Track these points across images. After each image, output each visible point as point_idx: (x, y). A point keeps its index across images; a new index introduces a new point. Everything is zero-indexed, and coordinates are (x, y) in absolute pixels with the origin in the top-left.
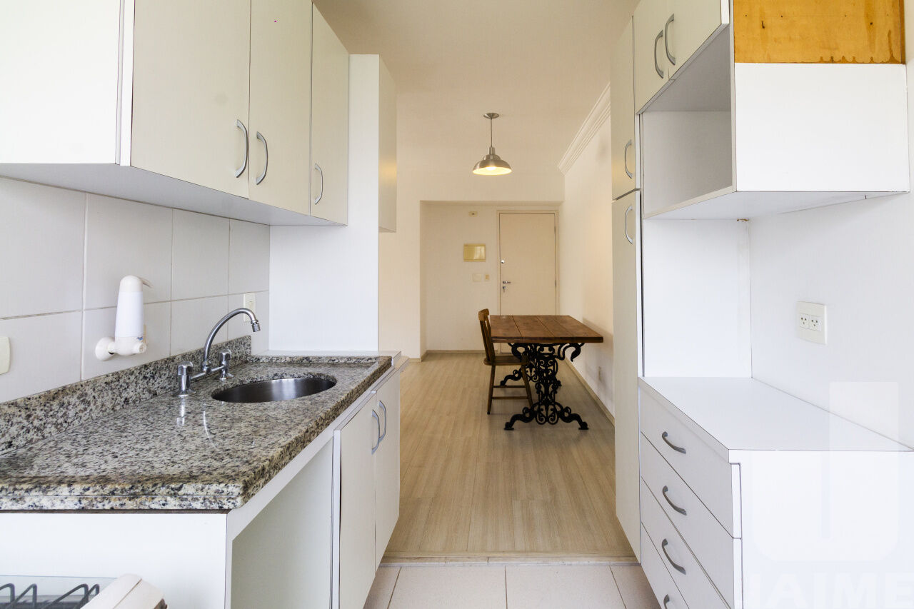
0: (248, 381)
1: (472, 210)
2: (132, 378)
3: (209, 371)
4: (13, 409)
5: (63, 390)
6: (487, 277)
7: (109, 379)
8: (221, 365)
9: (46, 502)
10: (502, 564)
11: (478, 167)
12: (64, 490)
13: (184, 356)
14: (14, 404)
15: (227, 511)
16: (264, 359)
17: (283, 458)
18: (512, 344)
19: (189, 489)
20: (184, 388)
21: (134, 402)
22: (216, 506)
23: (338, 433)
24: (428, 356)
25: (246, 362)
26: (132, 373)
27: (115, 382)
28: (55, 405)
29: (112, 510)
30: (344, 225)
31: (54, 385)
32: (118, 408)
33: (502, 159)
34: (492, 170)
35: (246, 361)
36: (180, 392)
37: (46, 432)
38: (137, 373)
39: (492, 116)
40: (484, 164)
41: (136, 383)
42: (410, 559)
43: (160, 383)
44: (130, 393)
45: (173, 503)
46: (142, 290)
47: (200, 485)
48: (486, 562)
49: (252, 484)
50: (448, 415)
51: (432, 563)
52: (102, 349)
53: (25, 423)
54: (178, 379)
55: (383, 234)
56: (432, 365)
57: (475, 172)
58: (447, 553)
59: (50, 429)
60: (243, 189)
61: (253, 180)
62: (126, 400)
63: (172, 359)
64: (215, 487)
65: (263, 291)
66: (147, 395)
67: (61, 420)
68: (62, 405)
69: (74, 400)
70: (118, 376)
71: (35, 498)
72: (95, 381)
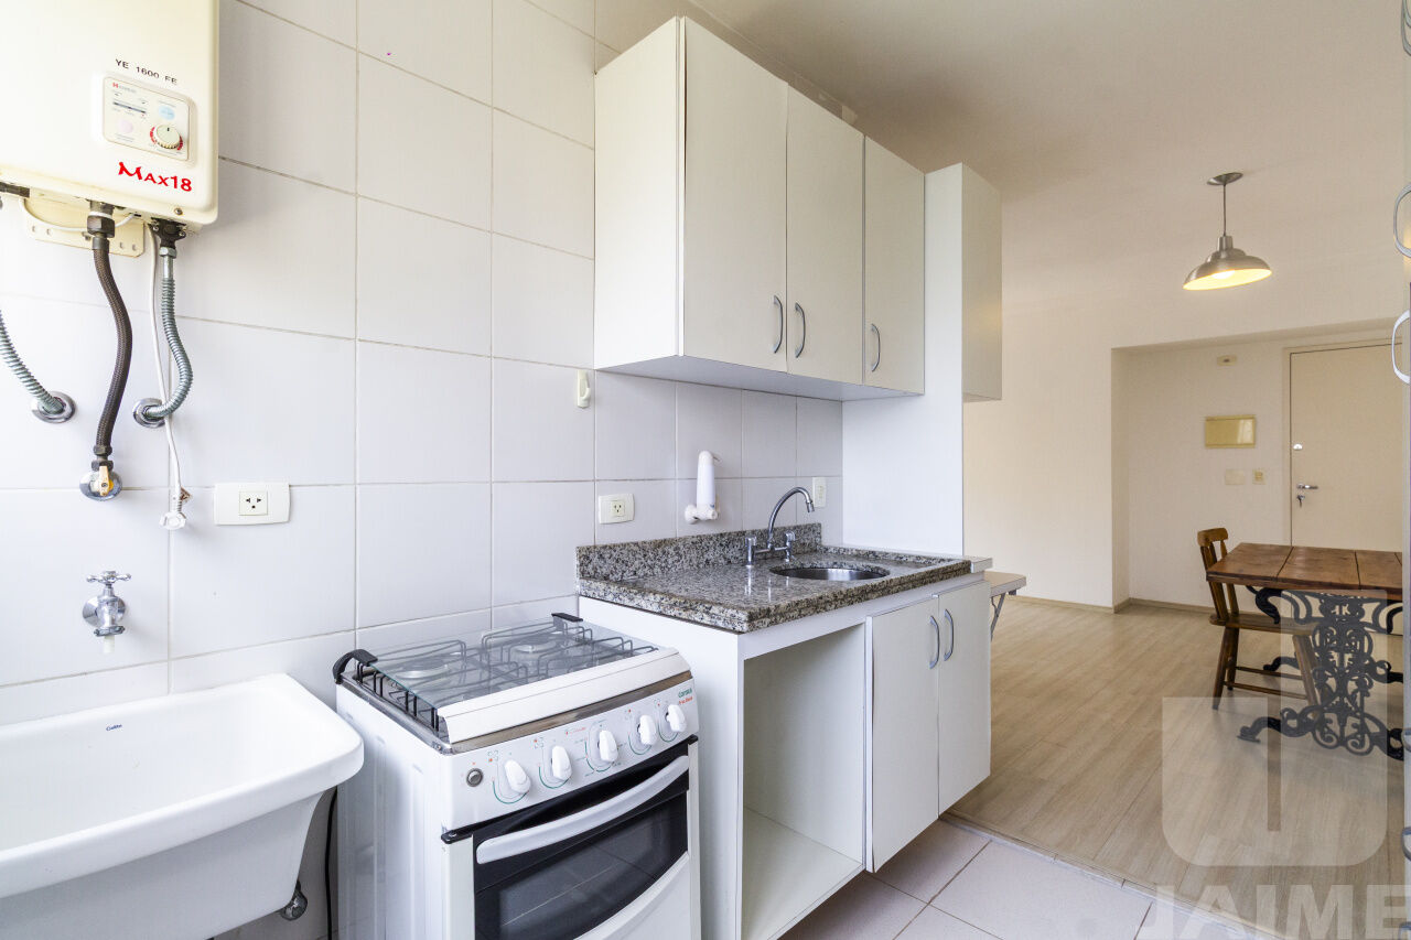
0: (808, 566)
1: (1225, 353)
2: (711, 542)
3: (772, 548)
4: (636, 548)
5: (664, 542)
6: (1258, 477)
7: (695, 540)
8: (785, 545)
9: (644, 604)
10: (1148, 898)
11: (1194, 275)
12: (651, 597)
13: (753, 532)
14: (636, 544)
15: (740, 633)
16: (832, 550)
17: (790, 611)
18: (1258, 589)
19: (715, 610)
20: (750, 559)
21: (713, 564)
22: (730, 627)
23: (869, 620)
24: (1128, 607)
25: (816, 551)
26: (711, 539)
27: (699, 543)
28: (660, 551)
29: (675, 617)
30: (919, 395)
31: (660, 537)
32: (701, 566)
33: (1248, 254)
34: (1226, 278)
35: (815, 549)
36: (746, 562)
37: (655, 570)
38: (715, 539)
39: (1225, 180)
40: (1206, 269)
41: (715, 549)
42: (1006, 836)
43: (732, 553)
44: (710, 555)
45: (707, 619)
46: (714, 464)
47: (722, 608)
48: (1120, 884)
49: (757, 618)
50: (1134, 694)
51: (1035, 853)
52: (689, 513)
53: (643, 560)
54: (746, 551)
55: (971, 404)
56: (1137, 623)
57: (1187, 287)
58: (1062, 850)
59: (657, 569)
60: (781, 364)
61: (792, 353)
62: (707, 561)
63: (743, 533)
64: (730, 612)
65: (835, 476)
66: (723, 561)
67: (663, 565)
68: (664, 553)
69: (671, 551)
70: (701, 538)
71: (639, 601)
72: (685, 539)
